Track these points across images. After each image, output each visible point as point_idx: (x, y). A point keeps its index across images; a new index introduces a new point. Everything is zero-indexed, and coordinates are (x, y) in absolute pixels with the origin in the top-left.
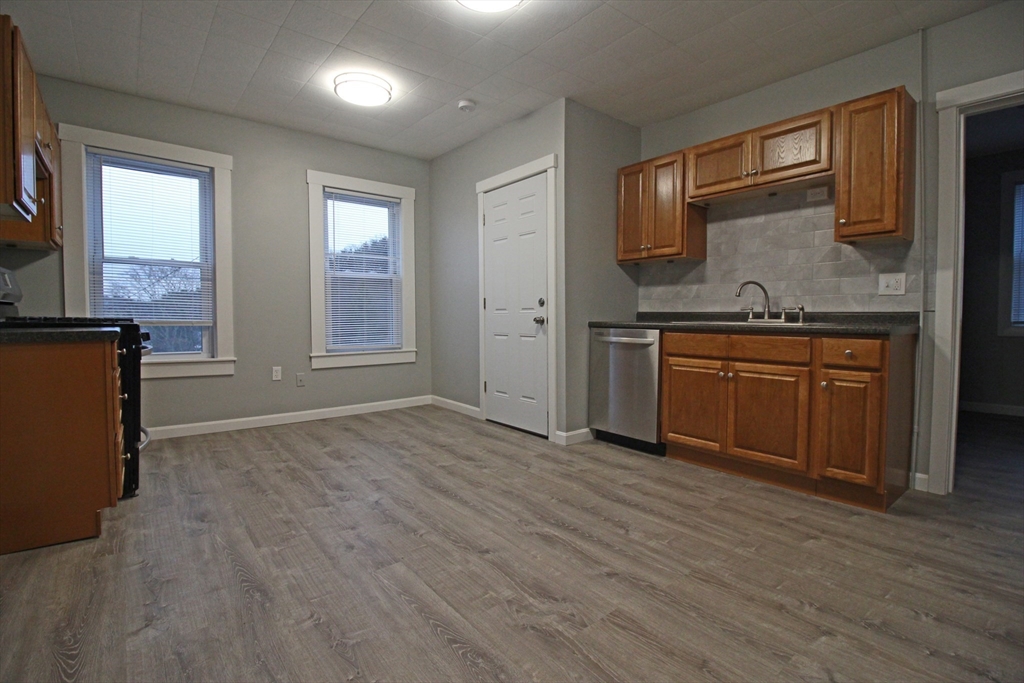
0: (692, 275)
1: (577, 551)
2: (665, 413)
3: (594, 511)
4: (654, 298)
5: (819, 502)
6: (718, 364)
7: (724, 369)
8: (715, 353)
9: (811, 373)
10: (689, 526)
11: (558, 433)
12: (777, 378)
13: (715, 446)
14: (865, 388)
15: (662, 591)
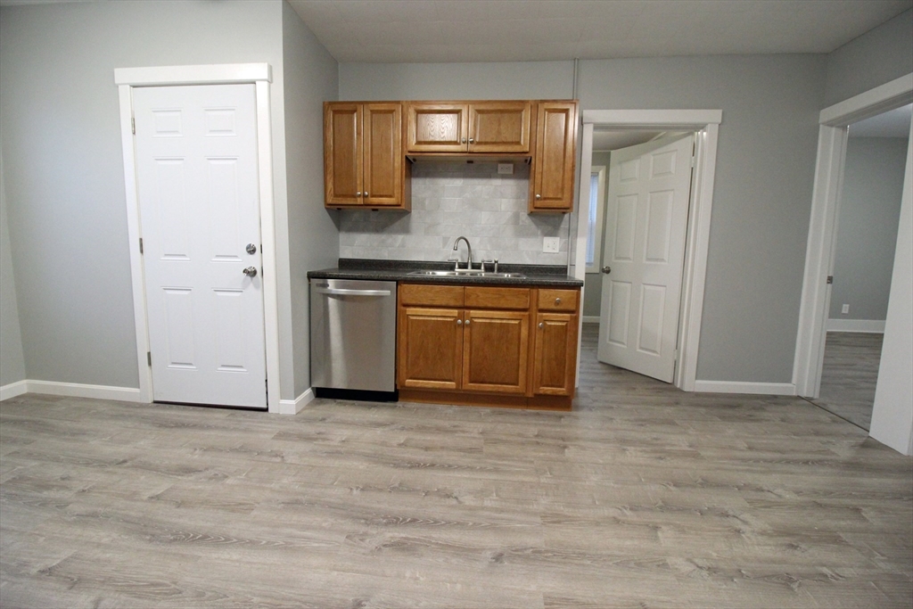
0: (397, 224)
2: (403, 361)
3: (401, 488)
4: (359, 246)
5: (531, 414)
6: (455, 312)
7: (461, 316)
8: (452, 303)
9: (530, 316)
10: (490, 470)
11: (283, 402)
12: (504, 321)
13: (451, 385)
14: (566, 325)
15: (547, 551)
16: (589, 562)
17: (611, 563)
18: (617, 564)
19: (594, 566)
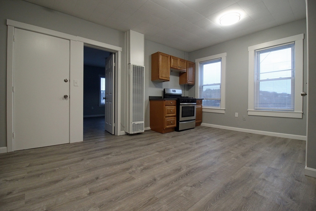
1: (170, 175)
15: (144, 188)
16: (129, 192)
17: (121, 196)
18: (119, 197)
19: (127, 192)
